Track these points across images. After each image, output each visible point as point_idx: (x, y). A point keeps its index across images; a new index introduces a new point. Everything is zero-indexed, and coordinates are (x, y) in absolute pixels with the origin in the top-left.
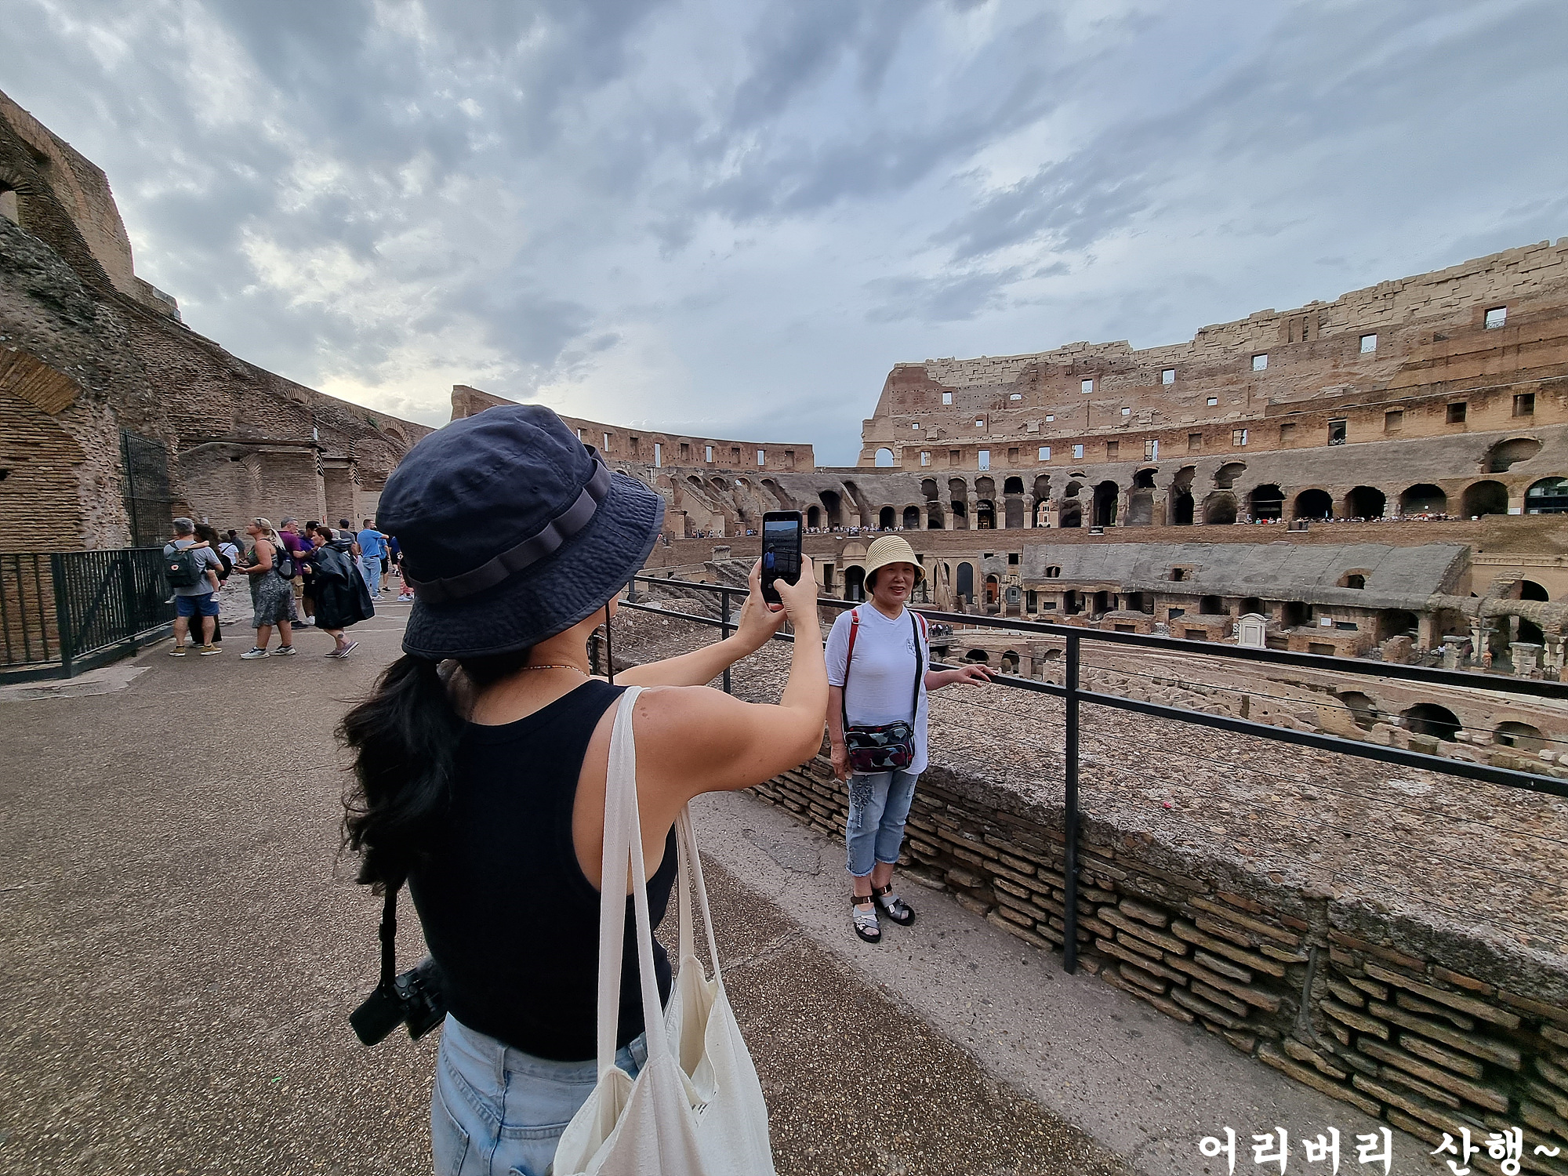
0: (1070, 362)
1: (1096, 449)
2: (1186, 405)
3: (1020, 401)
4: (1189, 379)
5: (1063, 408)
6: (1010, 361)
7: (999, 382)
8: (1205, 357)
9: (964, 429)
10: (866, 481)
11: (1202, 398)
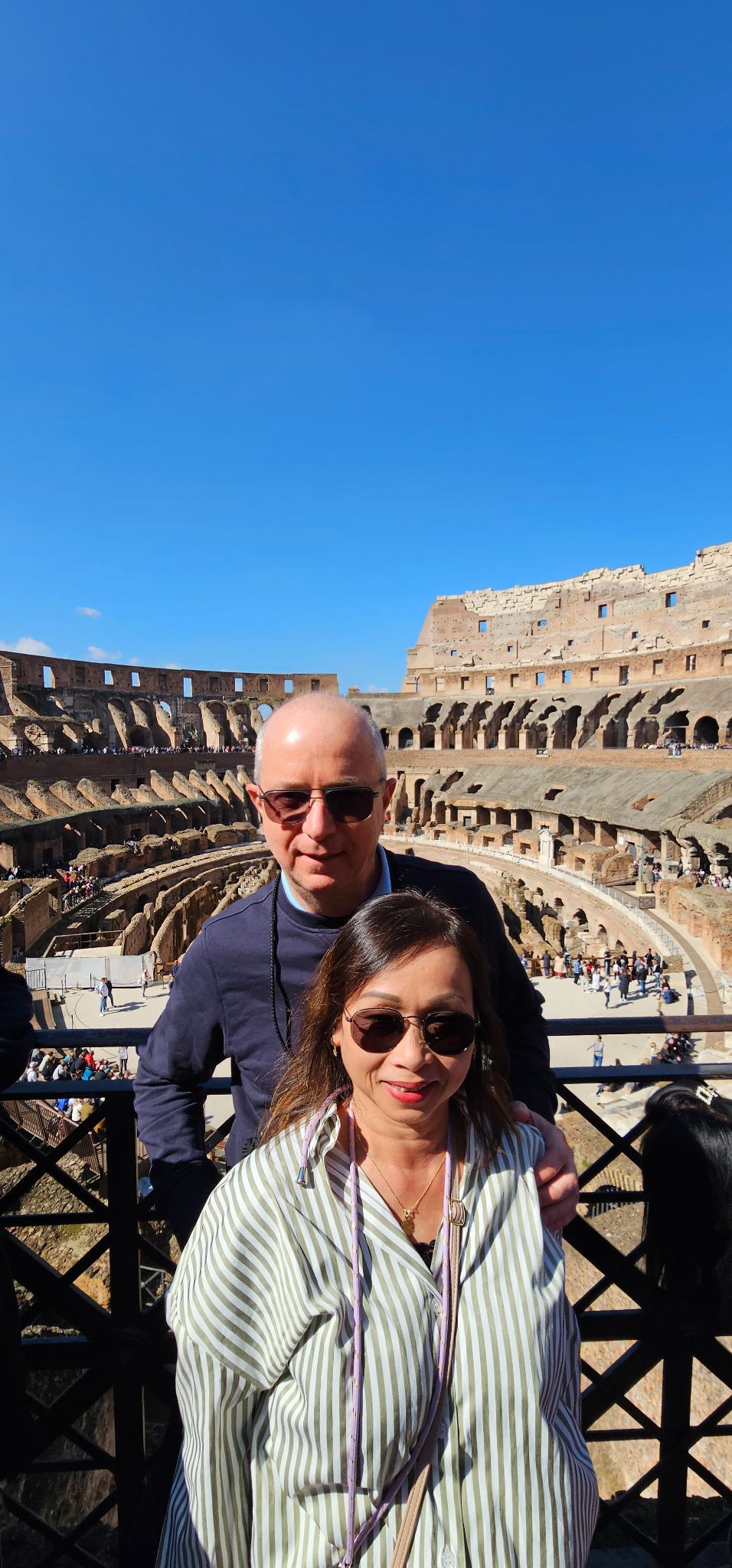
0: (589, 588)
1: (582, 674)
2: (685, 628)
3: (545, 627)
4: (688, 602)
5: (582, 634)
6: (539, 590)
7: (529, 610)
8: (703, 579)
9: (497, 654)
10: (381, 706)
11: (698, 621)
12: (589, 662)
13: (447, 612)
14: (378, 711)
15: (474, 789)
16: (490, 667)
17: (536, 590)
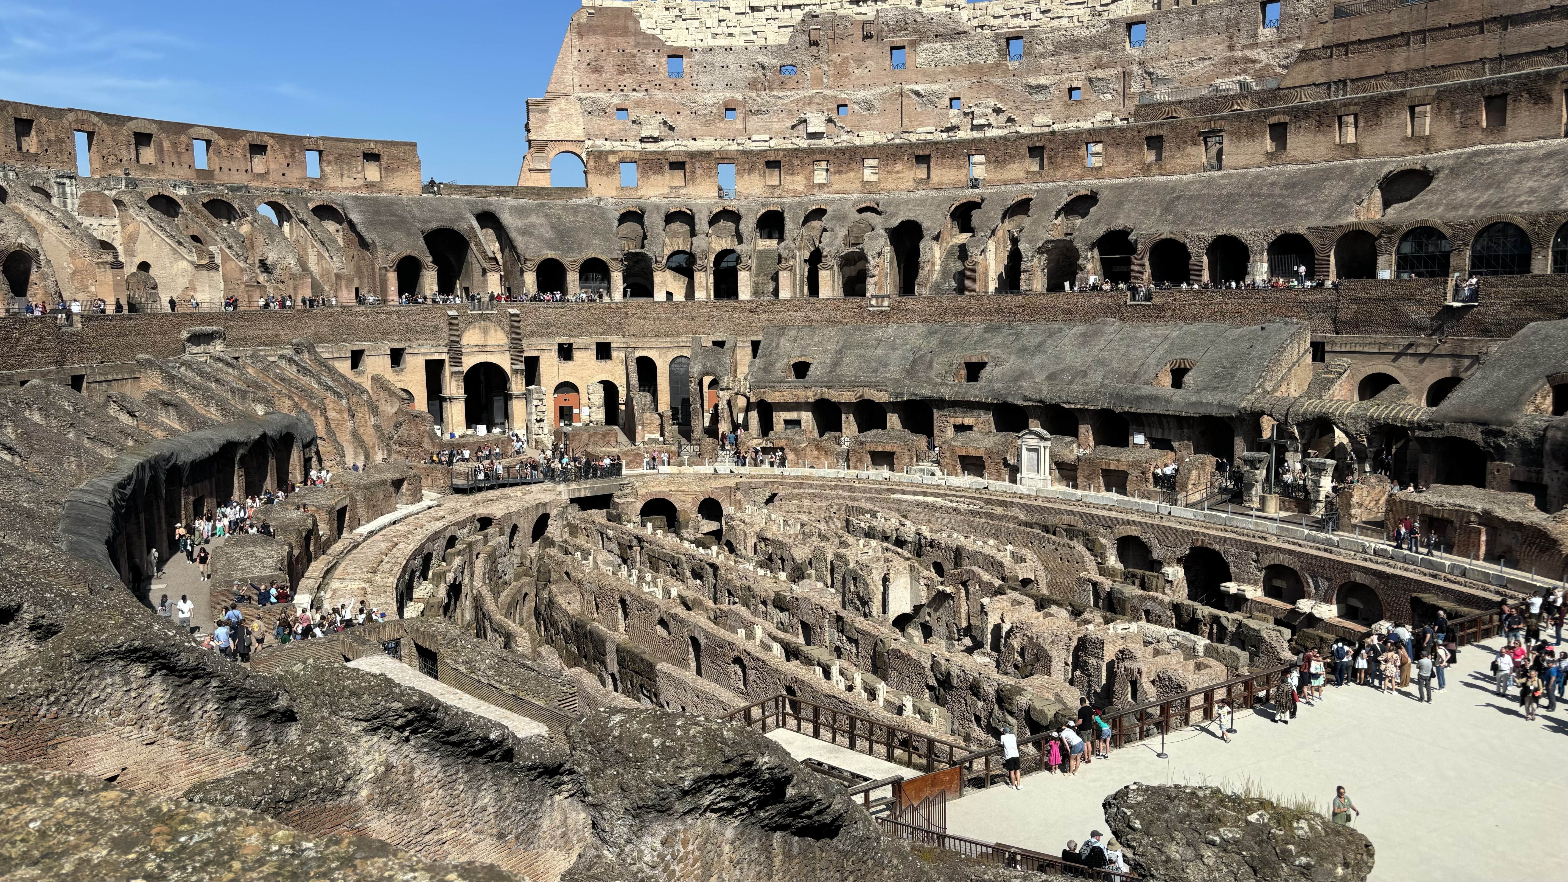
0: (871, 16)
1: (898, 167)
2: (1039, 97)
3: (795, 78)
4: (1043, 56)
5: (862, 94)
6: (780, 8)
7: (762, 42)
8: (1065, 21)
9: (706, 123)
10: (521, 212)
11: (1062, 88)
12: (911, 145)
13: (606, 31)
14: (520, 223)
15: (801, 369)
16: (693, 146)
17: (775, 8)
